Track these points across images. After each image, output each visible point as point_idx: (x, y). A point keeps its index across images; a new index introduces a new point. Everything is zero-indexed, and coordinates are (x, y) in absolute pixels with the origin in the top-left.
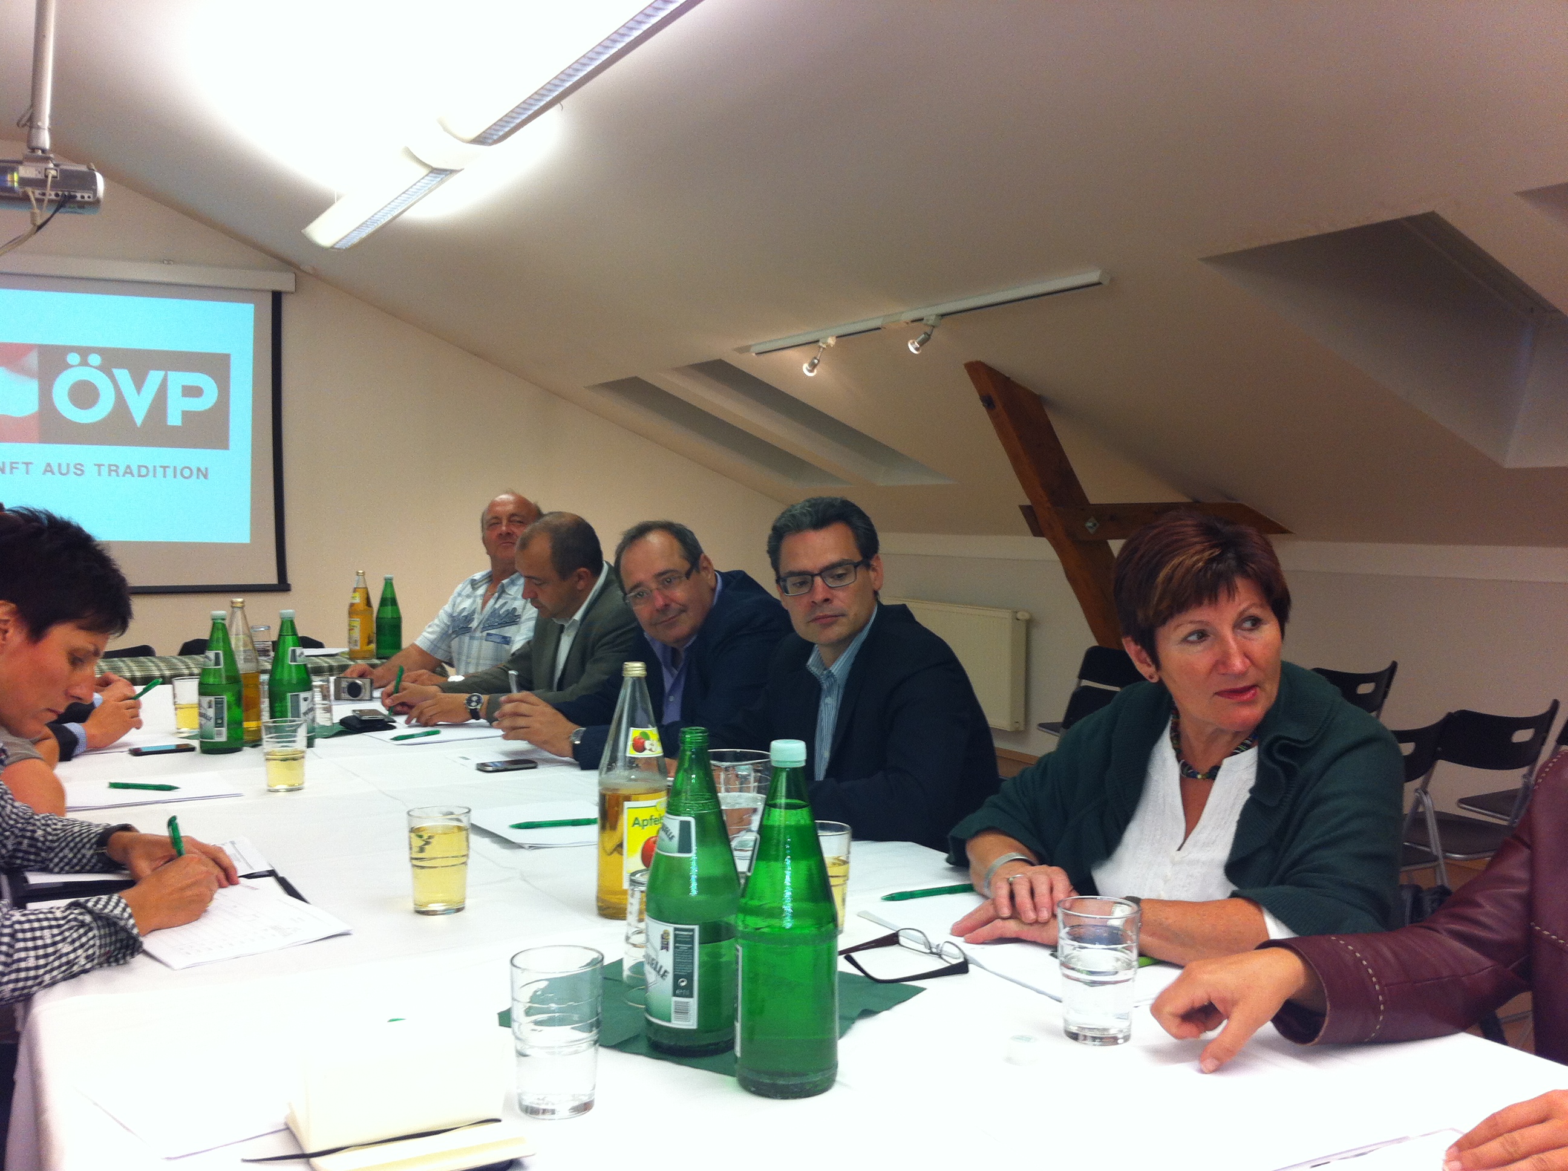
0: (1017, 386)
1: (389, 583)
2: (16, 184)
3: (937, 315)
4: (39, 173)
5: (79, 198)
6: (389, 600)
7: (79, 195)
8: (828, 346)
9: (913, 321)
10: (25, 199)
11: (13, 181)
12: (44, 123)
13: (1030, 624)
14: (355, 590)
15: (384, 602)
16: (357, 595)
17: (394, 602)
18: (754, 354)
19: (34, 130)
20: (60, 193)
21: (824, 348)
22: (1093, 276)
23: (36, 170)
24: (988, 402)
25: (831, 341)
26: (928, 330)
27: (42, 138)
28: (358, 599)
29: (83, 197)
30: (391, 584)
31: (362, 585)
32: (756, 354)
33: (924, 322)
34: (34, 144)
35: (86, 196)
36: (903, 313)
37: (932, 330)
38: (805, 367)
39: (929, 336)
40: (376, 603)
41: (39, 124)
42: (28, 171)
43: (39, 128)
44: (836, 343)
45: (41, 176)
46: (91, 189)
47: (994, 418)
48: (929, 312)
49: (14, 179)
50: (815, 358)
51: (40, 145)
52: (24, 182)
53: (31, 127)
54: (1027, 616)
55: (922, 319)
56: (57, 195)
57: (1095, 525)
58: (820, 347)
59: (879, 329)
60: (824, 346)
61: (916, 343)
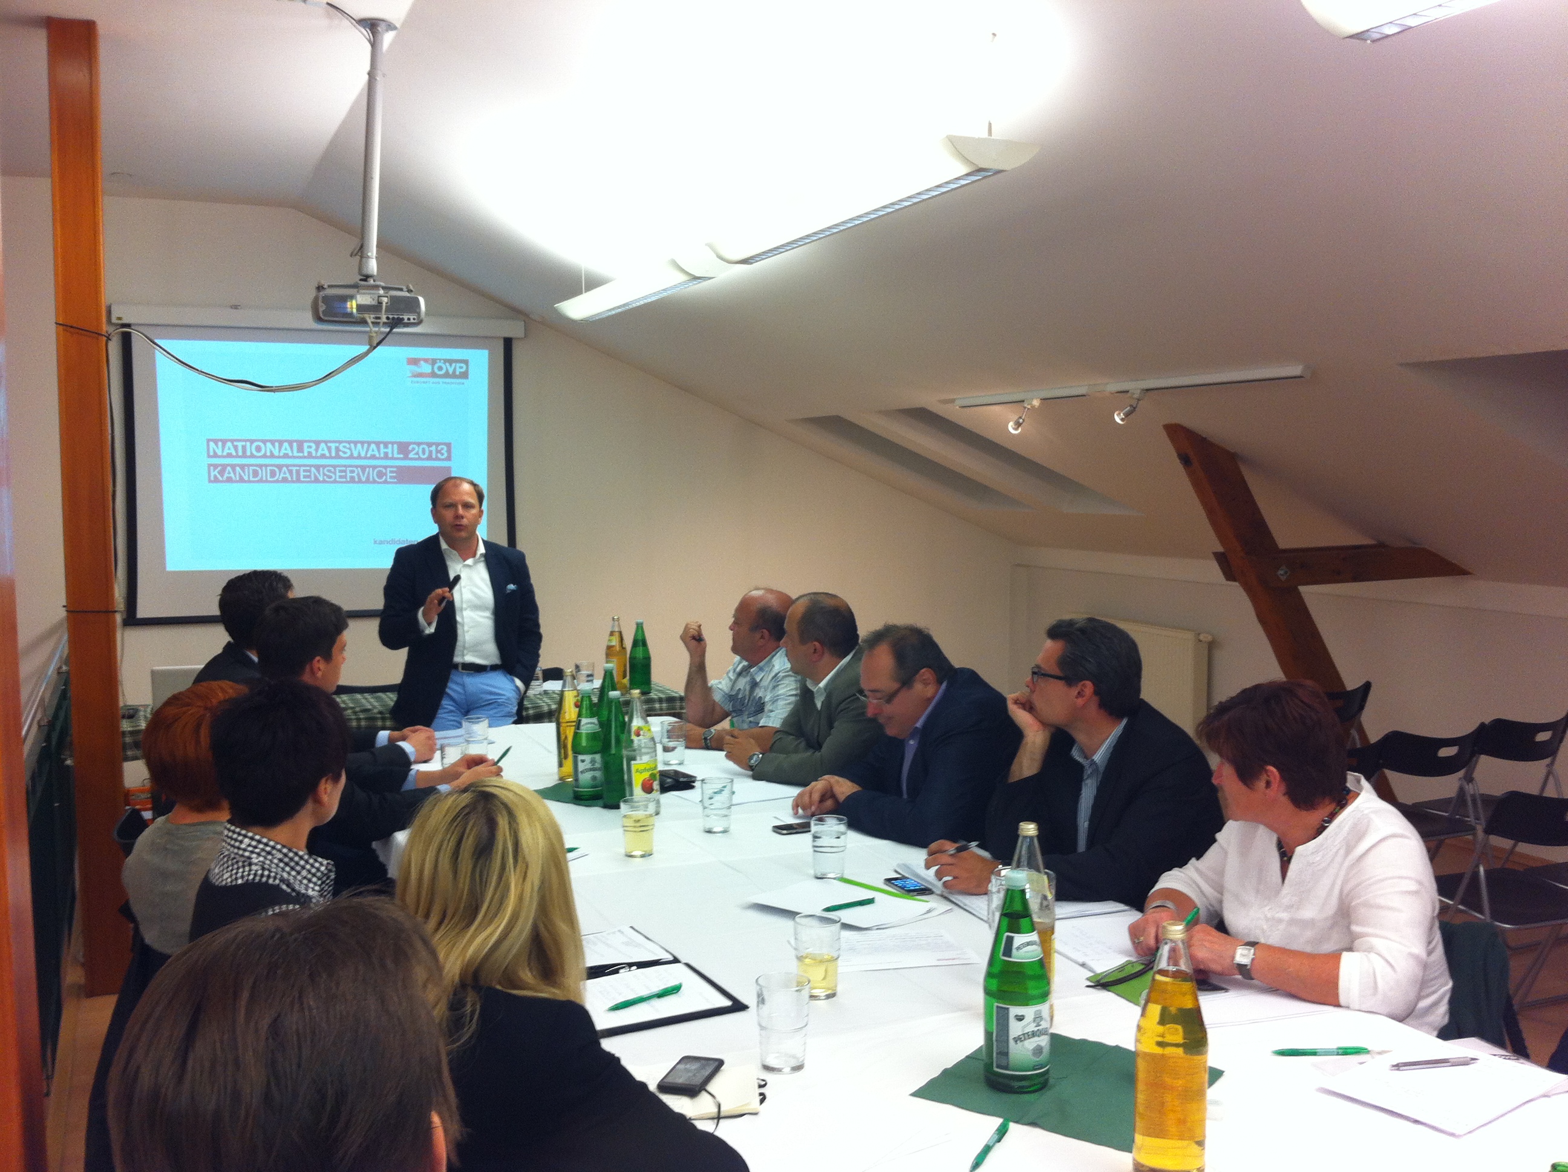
0: (1211, 445)
1: (640, 626)
2: (355, 311)
3: (1143, 390)
4: (373, 300)
5: (406, 321)
6: (640, 642)
7: (406, 317)
8: (1033, 407)
9: (1117, 392)
10: (364, 322)
11: (352, 308)
12: (372, 254)
13: (1212, 646)
14: (612, 634)
15: (635, 644)
16: (613, 638)
17: (644, 643)
18: (957, 407)
19: (364, 260)
20: (391, 317)
21: (1028, 409)
22: (1295, 370)
23: (371, 298)
24: (1185, 460)
25: (1036, 403)
26: (1134, 403)
27: (370, 267)
28: (615, 642)
29: (409, 319)
30: (642, 628)
31: (617, 629)
32: (960, 407)
33: (1129, 395)
34: (365, 272)
35: (412, 317)
36: (1107, 384)
37: (1138, 403)
38: (1011, 427)
39: (1135, 408)
40: (628, 643)
41: (369, 254)
42: (364, 299)
43: (368, 257)
44: (1040, 404)
45: (374, 303)
46: (415, 312)
47: (1191, 475)
48: (1135, 386)
49: (352, 306)
50: (1020, 418)
51: (370, 273)
52: (360, 308)
53: (362, 257)
54: (1210, 638)
55: (1128, 392)
56: (388, 318)
57: (1286, 573)
58: (1025, 408)
59: (1084, 395)
60: (1029, 407)
61: (1122, 414)
